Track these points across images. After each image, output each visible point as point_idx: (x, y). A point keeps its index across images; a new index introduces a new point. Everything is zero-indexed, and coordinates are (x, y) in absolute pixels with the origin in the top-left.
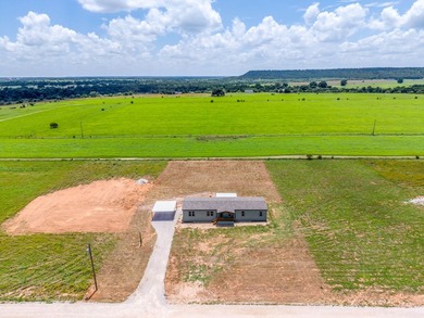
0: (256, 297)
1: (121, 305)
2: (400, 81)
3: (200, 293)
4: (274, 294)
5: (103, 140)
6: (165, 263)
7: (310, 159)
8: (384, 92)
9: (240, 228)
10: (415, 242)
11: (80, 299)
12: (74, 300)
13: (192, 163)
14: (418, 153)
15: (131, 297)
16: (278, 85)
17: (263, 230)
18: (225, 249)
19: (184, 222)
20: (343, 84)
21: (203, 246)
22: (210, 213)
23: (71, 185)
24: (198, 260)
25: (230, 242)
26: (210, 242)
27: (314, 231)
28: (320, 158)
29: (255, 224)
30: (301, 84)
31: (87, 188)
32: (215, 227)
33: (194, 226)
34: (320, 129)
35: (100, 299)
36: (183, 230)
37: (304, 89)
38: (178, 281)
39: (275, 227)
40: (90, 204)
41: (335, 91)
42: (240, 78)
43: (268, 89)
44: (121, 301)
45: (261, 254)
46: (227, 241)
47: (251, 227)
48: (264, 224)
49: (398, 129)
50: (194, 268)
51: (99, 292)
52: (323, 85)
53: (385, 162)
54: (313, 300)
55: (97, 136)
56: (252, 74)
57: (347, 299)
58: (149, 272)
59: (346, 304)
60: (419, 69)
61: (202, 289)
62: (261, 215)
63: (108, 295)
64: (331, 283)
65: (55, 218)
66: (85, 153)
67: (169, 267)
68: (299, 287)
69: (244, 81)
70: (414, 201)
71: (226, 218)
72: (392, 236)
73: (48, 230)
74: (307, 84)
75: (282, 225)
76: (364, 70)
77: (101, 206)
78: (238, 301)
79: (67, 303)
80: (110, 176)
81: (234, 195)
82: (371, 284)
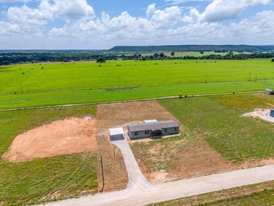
0: (198, 173)
1: (126, 191)
2: (202, 53)
3: (167, 176)
4: (206, 170)
5: (39, 94)
6: (135, 163)
7: (181, 98)
8: (197, 58)
9: (166, 139)
10: (256, 135)
11: (96, 192)
12: (93, 194)
13: (113, 105)
14: (233, 91)
15: (128, 185)
16: (135, 55)
17: (180, 138)
18: (165, 151)
19: (132, 139)
20: (173, 54)
21: (152, 151)
22: (147, 132)
23: (37, 126)
24: (154, 159)
25: (166, 147)
26: (154, 149)
27: (207, 135)
28: (186, 97)
29: (174, 136)
30: (149, 55)
31: (50, 126)
32: (152, 140)
33: (140, 141)
34: (176, 81)
35: (110, 190)
36: (134, 144)
37: (151, 58)
38: (150, 172)
39: (185, 136)
40: (61, 136)
41: (169, 58)
42: (109, 50)
43: (130, 58)
44: (124, 188)
45: (187, 151)
46: (164, 146)
47: (173, 137)
48: (179, 135)
49: (216, 79)
50: (154, 163)
51: (106, 186)
52: (162, 55)
53: (220, 97)
54: (226, 169)
55: (33, 92)
56: (116, 48)
57: (241, 166)
58: (129, 170)
59: (242, 168)
60: (210, 46)
61: (166, 174)
62: (176, 130)
63: (112, 186)
64: (230, 160)
65: (42, 148)
66: (32, 104)
67: (140, 165)
68: (216, 164)
69: (112, 53)
70: (245, 115)
71: (157, 134)
72: (245, 133)
73: (43, 156)
74: (153, 54)
75: (188, 135)
76: (181, 46)
77: (69, 136)
78: (190, 177)
79: (90, 196)
80: (63, 117)
81: (155, 121)
82: (248, 157)
